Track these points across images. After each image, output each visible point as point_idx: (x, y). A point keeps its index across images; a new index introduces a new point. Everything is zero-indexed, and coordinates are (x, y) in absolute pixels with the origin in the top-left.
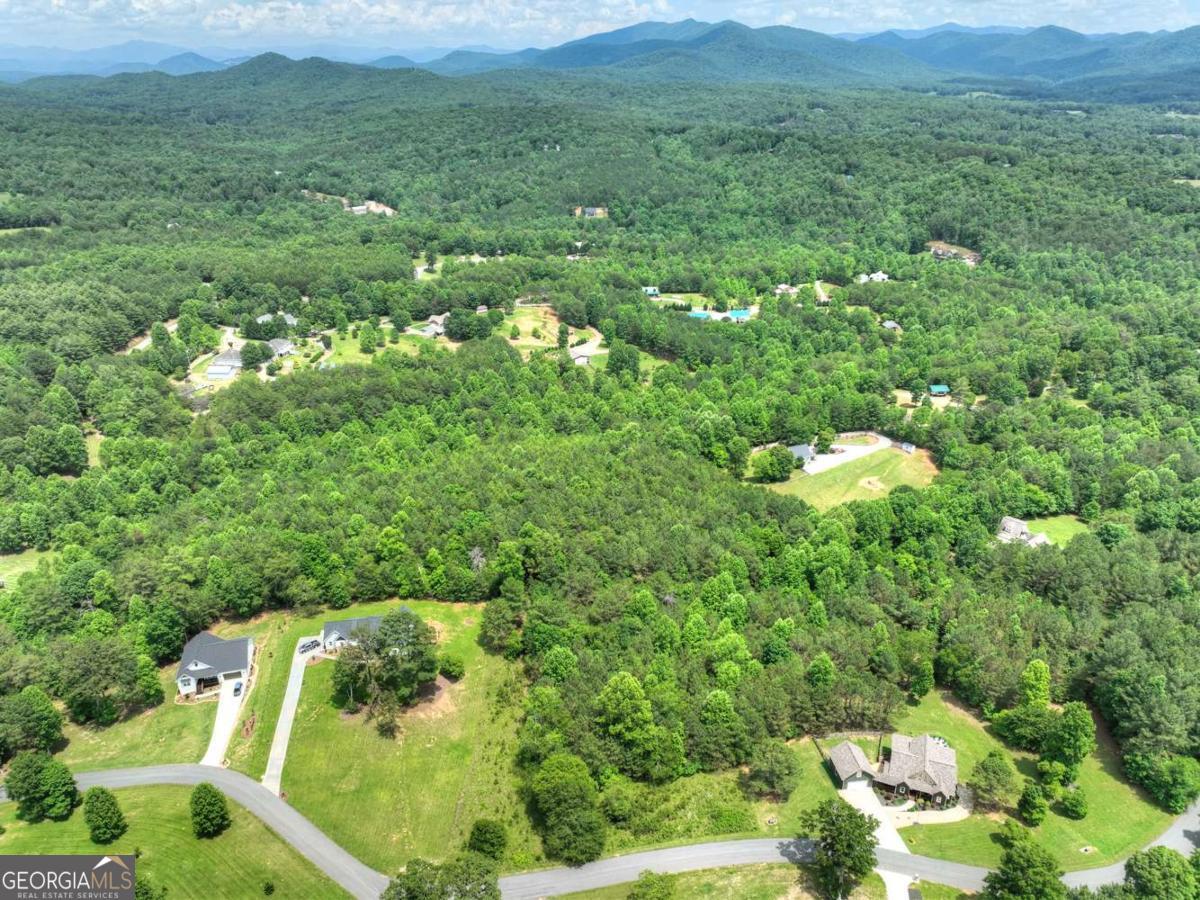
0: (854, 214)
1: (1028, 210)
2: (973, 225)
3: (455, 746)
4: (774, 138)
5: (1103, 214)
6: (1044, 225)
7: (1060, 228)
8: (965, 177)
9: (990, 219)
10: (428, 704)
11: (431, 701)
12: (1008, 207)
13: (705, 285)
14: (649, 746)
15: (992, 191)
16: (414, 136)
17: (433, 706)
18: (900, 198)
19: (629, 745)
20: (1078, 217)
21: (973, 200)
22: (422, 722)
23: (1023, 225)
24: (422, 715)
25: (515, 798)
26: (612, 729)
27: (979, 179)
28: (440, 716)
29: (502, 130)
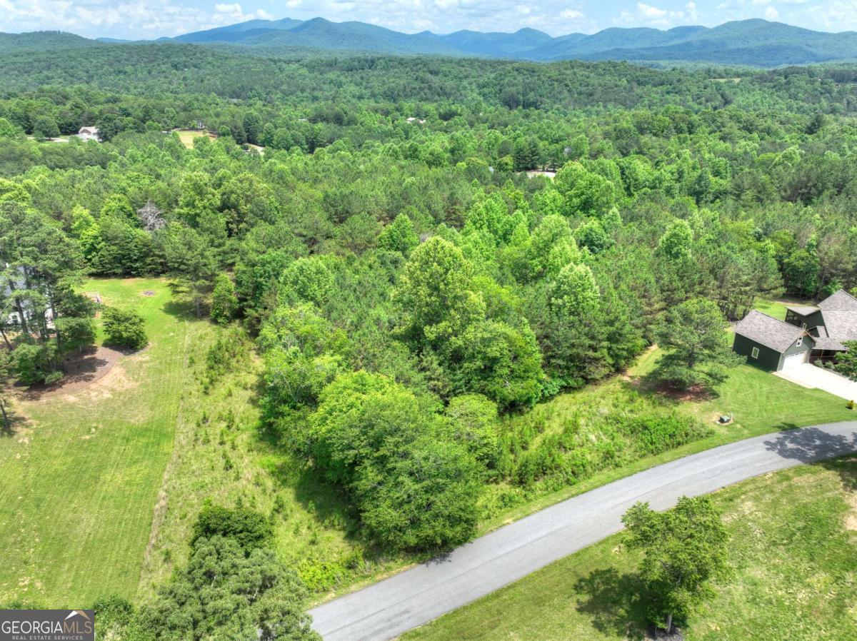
0: (445, 94)
1: (567, 85)
2: (531, 96)
3: (142, 432)
4: (369, 62)
5: (616, 86)
6: (580, 93)
7: (591, 95)
8: (517, 70)
9: (543, 91)
10: (83, 383)
11: (88, 379)
12: (552, 85)
13: (346, 119)
14: (493, 351)
15: (539, 76)
16: (62, 65)
17: (93, 386)
18: (474, 86)
19: (457, 358)
20: (600, 88)
21: (527, 81)
22: (72, 406)
23: (566, 94)
24: (72, 399)
25: (269, 483)
26: (431, 332)
27: (527, 70)
28: (107, 395)
29: (145, 59)
